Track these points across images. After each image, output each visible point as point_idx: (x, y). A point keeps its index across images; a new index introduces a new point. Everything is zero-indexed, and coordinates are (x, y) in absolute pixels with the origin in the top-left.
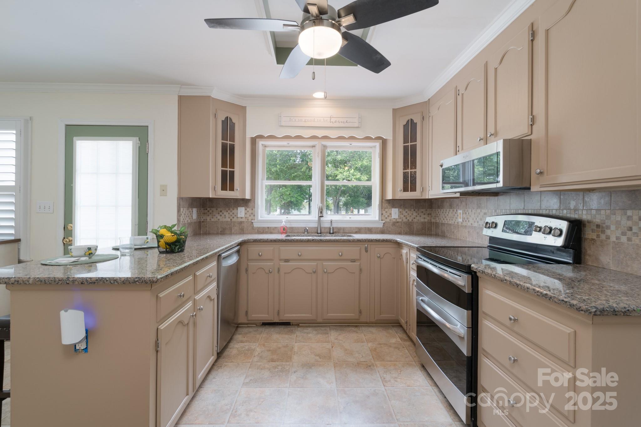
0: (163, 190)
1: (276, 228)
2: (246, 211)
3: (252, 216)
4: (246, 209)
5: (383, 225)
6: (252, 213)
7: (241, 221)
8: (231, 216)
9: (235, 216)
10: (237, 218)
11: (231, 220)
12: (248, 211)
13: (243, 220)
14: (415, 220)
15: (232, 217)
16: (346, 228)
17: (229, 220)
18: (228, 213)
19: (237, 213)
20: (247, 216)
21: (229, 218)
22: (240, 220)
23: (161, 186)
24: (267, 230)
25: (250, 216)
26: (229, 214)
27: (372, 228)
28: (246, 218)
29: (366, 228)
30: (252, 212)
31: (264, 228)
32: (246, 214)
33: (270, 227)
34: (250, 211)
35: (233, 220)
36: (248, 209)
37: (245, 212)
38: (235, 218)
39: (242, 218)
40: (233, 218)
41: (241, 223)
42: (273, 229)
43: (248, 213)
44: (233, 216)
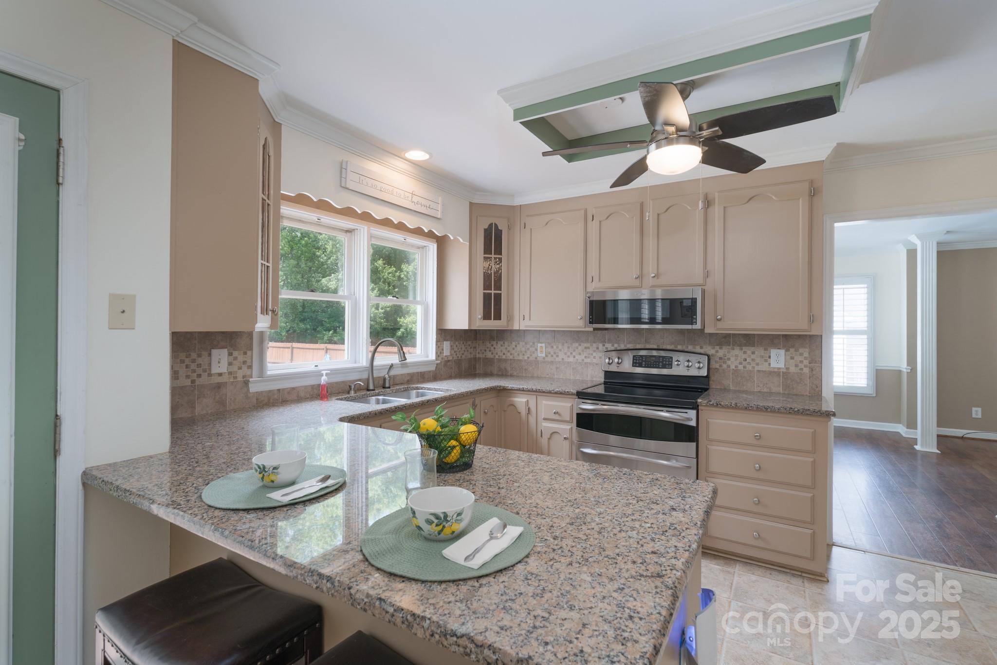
0: (123, 312)
1: (293, 389)
2: (231, 358)
3: (245, 368)
4: (230, 354)
5: (436, 368)
6: (244, 362)
7: (218, 383)
8: (194, 371)
9: (205, 371)
10: (210, 375)
11: (193, 382)
12: (236, 358)
13: (225, 379)
14: (464, 357)
15: (195, 374)
16: (397, 375)
17: (188, 382)
18: (184, 365)
19: (210, 364)
20: (234, 368)
21: (188, 377)
22: (217, 380)
23: (114, 298)
24: (276, 396)
25: (240, 368)
26: (187, 367)
27: (425, 372)
28: (230, 373)
29: (418, 373)
30: (245, 360)
31: (270, 391)
32: (230, 364)
33: (283, 389)
34: (241, 358)
35: (198, 382)
36: (236, 353)
37: (228, 360)
38: (205, 376)
39: (220, 375)
40: (199, 376)
41: (219, 386)
42: (289, 393)
43: (235, 362)
44: (200, 371)
